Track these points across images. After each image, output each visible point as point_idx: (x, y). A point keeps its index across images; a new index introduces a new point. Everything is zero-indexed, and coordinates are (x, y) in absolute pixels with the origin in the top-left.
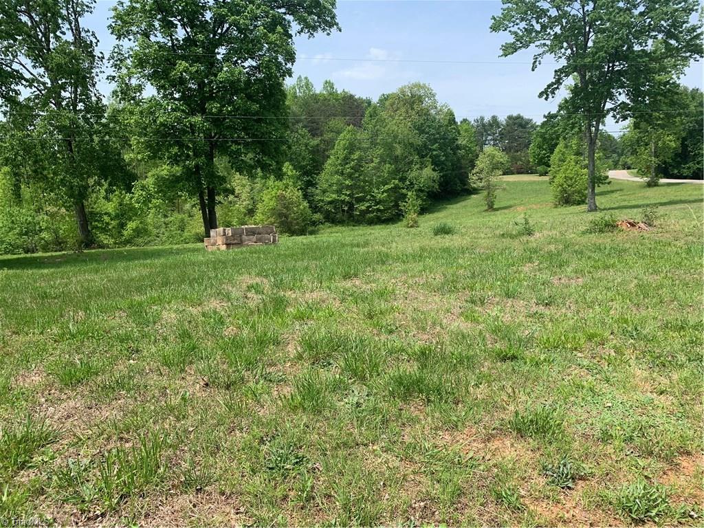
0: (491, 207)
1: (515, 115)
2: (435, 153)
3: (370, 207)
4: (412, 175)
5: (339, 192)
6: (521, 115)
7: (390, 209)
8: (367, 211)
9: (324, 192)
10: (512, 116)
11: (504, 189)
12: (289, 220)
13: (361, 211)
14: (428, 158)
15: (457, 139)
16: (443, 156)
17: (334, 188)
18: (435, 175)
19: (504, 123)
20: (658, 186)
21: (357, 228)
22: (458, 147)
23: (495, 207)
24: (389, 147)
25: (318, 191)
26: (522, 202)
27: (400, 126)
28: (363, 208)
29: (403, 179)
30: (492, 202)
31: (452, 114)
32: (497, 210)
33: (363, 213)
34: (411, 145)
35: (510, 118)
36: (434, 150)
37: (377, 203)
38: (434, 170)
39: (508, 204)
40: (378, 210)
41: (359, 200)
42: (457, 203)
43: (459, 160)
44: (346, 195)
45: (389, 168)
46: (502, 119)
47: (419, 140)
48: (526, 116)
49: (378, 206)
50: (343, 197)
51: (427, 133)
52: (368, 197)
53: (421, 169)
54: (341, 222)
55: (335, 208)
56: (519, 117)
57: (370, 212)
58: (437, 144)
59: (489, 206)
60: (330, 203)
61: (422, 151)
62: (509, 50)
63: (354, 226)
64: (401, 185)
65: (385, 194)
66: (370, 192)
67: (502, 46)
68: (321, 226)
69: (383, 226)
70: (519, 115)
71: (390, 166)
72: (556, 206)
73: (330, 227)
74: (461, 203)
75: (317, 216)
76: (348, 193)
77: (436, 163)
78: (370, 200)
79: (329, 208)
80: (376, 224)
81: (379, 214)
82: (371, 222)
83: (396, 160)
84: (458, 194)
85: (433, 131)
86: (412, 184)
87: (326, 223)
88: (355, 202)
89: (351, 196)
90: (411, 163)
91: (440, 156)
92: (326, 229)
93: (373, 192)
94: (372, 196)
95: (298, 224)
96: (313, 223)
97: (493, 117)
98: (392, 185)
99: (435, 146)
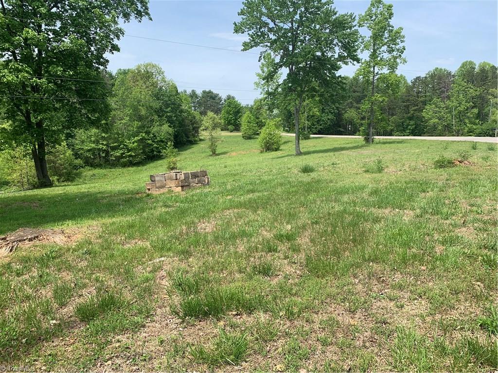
0: (214, 153)
1: (207, 90)
2: (169, 114)
3: (124, 154)
4: (155, 129)
5: (97, 142)
6: (212, 90)
7: (139, 155)
8: (122, 156)
9: (83, 142)
11: (222, 141)
12: (57, 165)
13: (116, 157)
14: (164, 118)
15: (181, 105)
16: (175, 117)
17: (93, 139)
18: (171, 130)
19: (201, 95)
20: (310, 139)
21: (114, 170)
22: (182, 111)
23: (217, 153)
24: (136, 109)
25: (77, 142)
26: (232, 150)
27: (142, 93)
28: (118, 154)
29: (148, 133)
30: (214, 150)
31: (176, 88)
32: (219, 154)
33: (118, 158)
34: (151, 107)
35: (204, 92)
36: (167, 112)
37: (129, 151)
38: (170, 126)
39: (224, 150)
40: (130, 156)
41: (114, 149)
42: (186, 150)
43: (183, 120)
44: (102, 144)
46: (199, 92)
47: (156, 105)
48: (215, 92)
49: (130, 153)
50: (100, 146)
51: (163, 100)
52: (122, 146)
53: (161, 126)
54: (99, 166)
55: (94, 154)
56: (210, 92)
57: (125, 157)
58: (170, 108)
59: (212, 152)
60: (89, 151)
61: (160, 112)
62: (247, 46)
63: (110, 168)
64: (146, 137)
65: (136, 144)
66: (123, 142)
68: (82, 169)
69: (134, 168)
70: (210, 91)
71: (138, 123)
72: (262, 152)
73: (90, 170)
74: (188, 150)
75: (78, 162)
76: (105, 143)
77: (170, 121)
78: (123, 148)
79: (88, 154)
80: (129, 166)
81: (131, 159)
82: (124, 165)
83: (140, 118)
84: (185, 144)
85: (166, 99)
86: (155, 136)
87: (86, 167)
88: (110, 150)
89: (107, 145)
90: (152, 121)
91: (172, 117)
92: (88, 172)
93: (126, 142)
94: (124, 145)
95: (65, 168)
96: (76, 167)
97: (193, 91)
98: (141, 137)
99: (169, 109)
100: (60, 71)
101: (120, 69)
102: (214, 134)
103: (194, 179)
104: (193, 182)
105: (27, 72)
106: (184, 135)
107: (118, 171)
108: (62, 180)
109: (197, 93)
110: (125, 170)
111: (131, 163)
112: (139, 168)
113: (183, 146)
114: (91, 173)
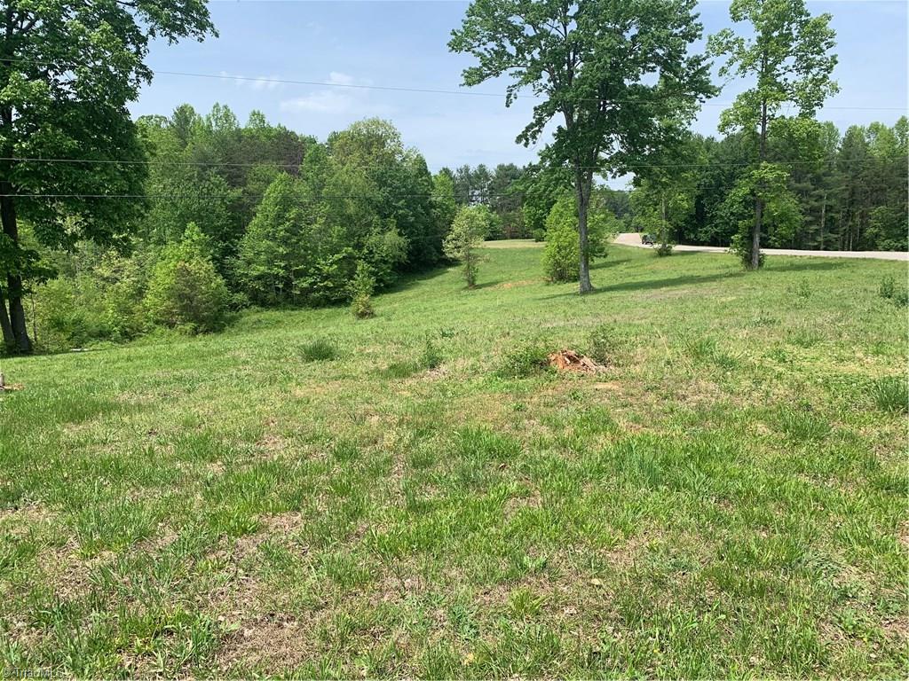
0: (472, 284)
1: (507, 164)
2: (401, 212)
3: (315, 283)
4: (371, 240)
5: (270, 263)
7: (341, 286)
8: (310, 290)
9: (249, 263)
10: (503, 166)
12: (195, 303)
13: (302, 290)
14: (391, 219)
15: (430, 195)
16: (412, 216)
17: (263, 257)
18: (403, 241)
19: (494, 174)
20: (670, 255)
21: (297, 312)
22: (432, 205)
23: (477, 283)
24: (339, 203)
25: (239, 262)
26: (511, 277)
27: (351, 175)
28: (305, 285)
29: (359, 246)
30: (473, 277)
31: (423, 162)
32: (480, 287)
33: (305, 292)
34: (369, 200)
35: (501, 167)
36: (400, 208)
37: (326, 278)
38: (400, 234)
39: (494, 278)
40: (327, 288)
41: (299, 274)
42: (432, 277)
44: (280, 267)
45: (339, 231)
46: (492, 169)
47: (379, 195)
49: (325, 283)
50: (276, 270)
51: (390, 186)
52: (312, 270)
53: (383, 232)
54: (275, 305)
55: (265, 286)
56: (511, 167)
57: (318, 290)
58: (404, 201)
59: (469, 281)
60: (259, 278)
61: (384, 211)
62: (473, 77)
63: (293, 310)
64: (356, 253)
65: (335, 267)
66: (314, 263)
67: (465, 71)
68: (245, 310)
69: (333, 310)
70: (512, 165)
71: (340, 228)
72: (548, 284)
73: (258, 311)
74: (436, 278)
75: (240, 297)
76: (283, 265)
77: (403, 226)
78: (314, 274)
79: (257, 285)
80: (324, 306)
81: (328, 293)
82: (317, 305)
83: (347, 220)
84: (434, 265)
85: (397, 183)
86: (371, 252)
87: (253, 307)
88: (292, 277)
89: (285, 268)
90: (369, 224)
91: (407, 216)
92: (252, 315)
93: (319, 264)
94: (318, 269)
95: (208, 309)
96: (234, 307)
97: (481, 166)
98: (344, 255)
99: (401, 202)
106: (433, 249)
107: (304, 313)
108: (201, 329)
109: (487, 170)
110: (313, 313)
111: (330, 301)
112: (339, 310)
113: (432, 270)
114: (255, 317)
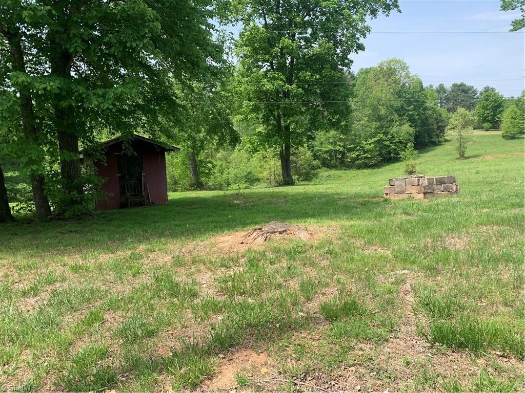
0: (462, 156)
1: (459, 83)
2: (410, 113)
3: (359, 155)
4: (393, 130)
5: (334, 144)
6: (464, 83)
7: (375, 157)
8: (357, 158)
9: (322, 143)
10: (456, 84)
11: (475, 142)
12: (298, 165)
13: (352, 159)
14: (405, 117)
15: (425, 102)
16: (417, 115)
17: (331, 141)
18: (411, 130)
19: (450, 89)
21: (348, 171)
22: (426, 109)
23: (466, 155)
24: (375, 109)
25: (316, 143)
26: (487, 152)
27: (383, 92)
28: (354, 156)
29: (386, 133)
30: (463, 152)
31: (421, 83)
32: (468, 158)
33: (354, 160)
34: (392, 106)
35: (455, 85)
36: (409, 110)
37: (365, 152)
38: (411, 126)
39: (476, 152)
40: (366, 158)
41: (350, 150)
42: (427, 152)
43: (426, 119)
44: (339, 145)
45: (376, 125)
46: (448, 86)
47: (397, 103)
48: (468, 84)
49: (366, 155)
50: (337, 148)
52: (358, 148)
53: (401, 125)
54: (335, 167)
55: (331, 156)
56: (462, 85)
57: (361, 159)
58: (413, 106)
59: (460, 154)
60: (326, 152)
61: (400, 111)
63: (345, 170)
64: (384, 138)
65: (372, 145)
66: (360, 143)
67: (513, 22)
68: (319, 170)
69: (369, 171)
70: (462, 83)
71: (376, 123)
73: (326, 171)
75: (316, 162)
76: (342, 145)
77: (412, 120)
78: (360, 150)
79: (325, 156)
80: (363, 169)
81: (366, 161)
82: (359, 167)
83: (379, 118)
84: (426, 145)
85: (409, 96)
86: (393, 137)
87: (323, 168)
88: (346, 151)
89: (344, 147)
90: (392, 120)
91: (414, 115)
92: (324, 173)
93: (362, 144)
94: (362, 147)
95: (305, 168)
96: (314, 168)
97: (441, 85)
98: (378, 138)
99: (411, 107)
100: (308, 75)
101: (362, 69)
102: (464, 133)
103: (440, 186)
104: (438, 189)
105: (281, 80)
106: (426, 135)
107: (352, 173)
108: (301, 179)
109: (445, 87)
110: (360, 172)
111: (366, 165)
112: (374, 170)
113: (425, 147)
114: (327, 174)
